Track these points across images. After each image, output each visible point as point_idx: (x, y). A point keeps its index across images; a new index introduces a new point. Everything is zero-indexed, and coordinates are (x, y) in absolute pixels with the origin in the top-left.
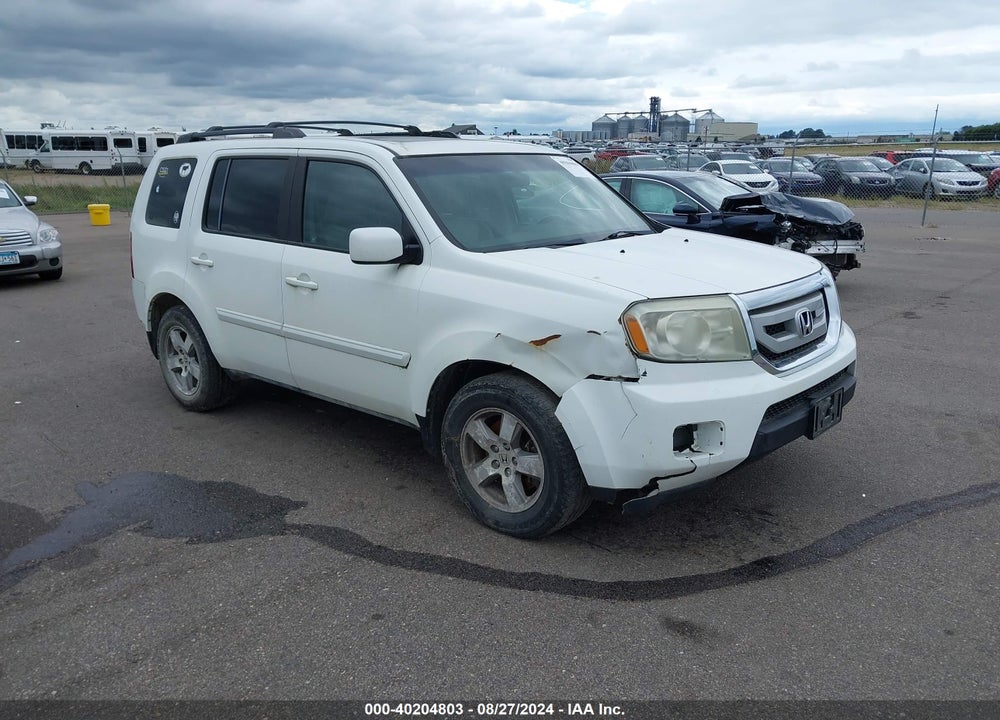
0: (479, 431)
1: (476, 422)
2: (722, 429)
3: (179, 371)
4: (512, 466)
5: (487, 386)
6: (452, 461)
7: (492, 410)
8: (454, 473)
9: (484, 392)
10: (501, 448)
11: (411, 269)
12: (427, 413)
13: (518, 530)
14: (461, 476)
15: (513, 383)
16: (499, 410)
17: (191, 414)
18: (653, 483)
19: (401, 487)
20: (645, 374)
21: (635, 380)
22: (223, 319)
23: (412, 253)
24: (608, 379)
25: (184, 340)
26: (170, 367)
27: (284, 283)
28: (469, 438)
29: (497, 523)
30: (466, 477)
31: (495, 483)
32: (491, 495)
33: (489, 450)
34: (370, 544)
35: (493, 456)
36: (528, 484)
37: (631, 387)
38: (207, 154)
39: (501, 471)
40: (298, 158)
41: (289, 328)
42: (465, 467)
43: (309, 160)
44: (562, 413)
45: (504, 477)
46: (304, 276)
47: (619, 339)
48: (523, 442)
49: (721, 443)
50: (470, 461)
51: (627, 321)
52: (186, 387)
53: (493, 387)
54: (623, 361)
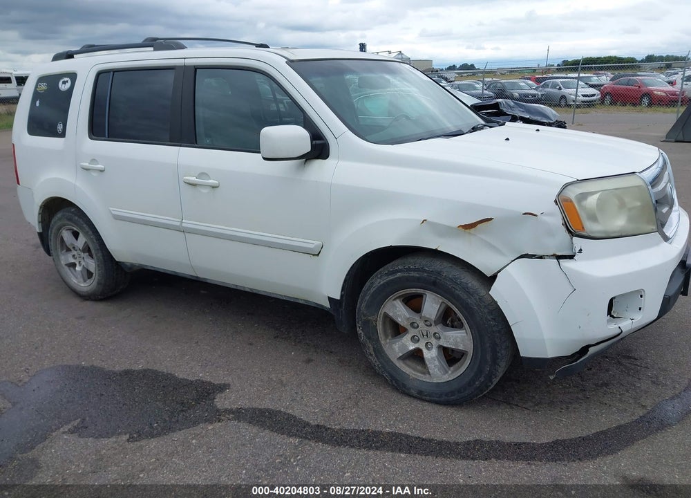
0: (398, 310)
1: (395, 302)
2: (641, 296)
3: (73, 265)
4: (433, 341)
5: (409, 270)
6: (369, 338)
7: (413, 290)
8: (372, 348)
9: (406, 275)
10: (421, 324)
11: (318, 164)
12: (342, 296)
13: (443, 398)
14: (379, 352)
15: (437, 265)
16: (420, 291)
17: (89, 303)
18: (585, 350)
19: (309, 361)
20: (580, 251)
21: (571, 257)
22: (117, 218)
23: (320, 149)
24: (541, 257)
25: (77, 239)
26: (63, 263)
27: (182, 184)
28: (386, 316)
29: (420, 392)
30: (384, 352)
31: (417, 356)
32: (409, 366)
33: (408, 327)
34: (308, 424)
35: (412, 332)
36: (451, 356)
37: (566, 263)
38: (86, 67)
39: (421, 345)
40: (185, 68)
41: (187, 223)
42: (383, 342)
43: (196, 68)
44: (498, 292)
45: (425, 351)
46: (203, 175)
47: (556, 220)
48: (447, 319)
49: (640, 309)
50: (386, 336)
51: (562, 202)
52: (82, 280)
53: (415, 270)
54: (559, 240)
